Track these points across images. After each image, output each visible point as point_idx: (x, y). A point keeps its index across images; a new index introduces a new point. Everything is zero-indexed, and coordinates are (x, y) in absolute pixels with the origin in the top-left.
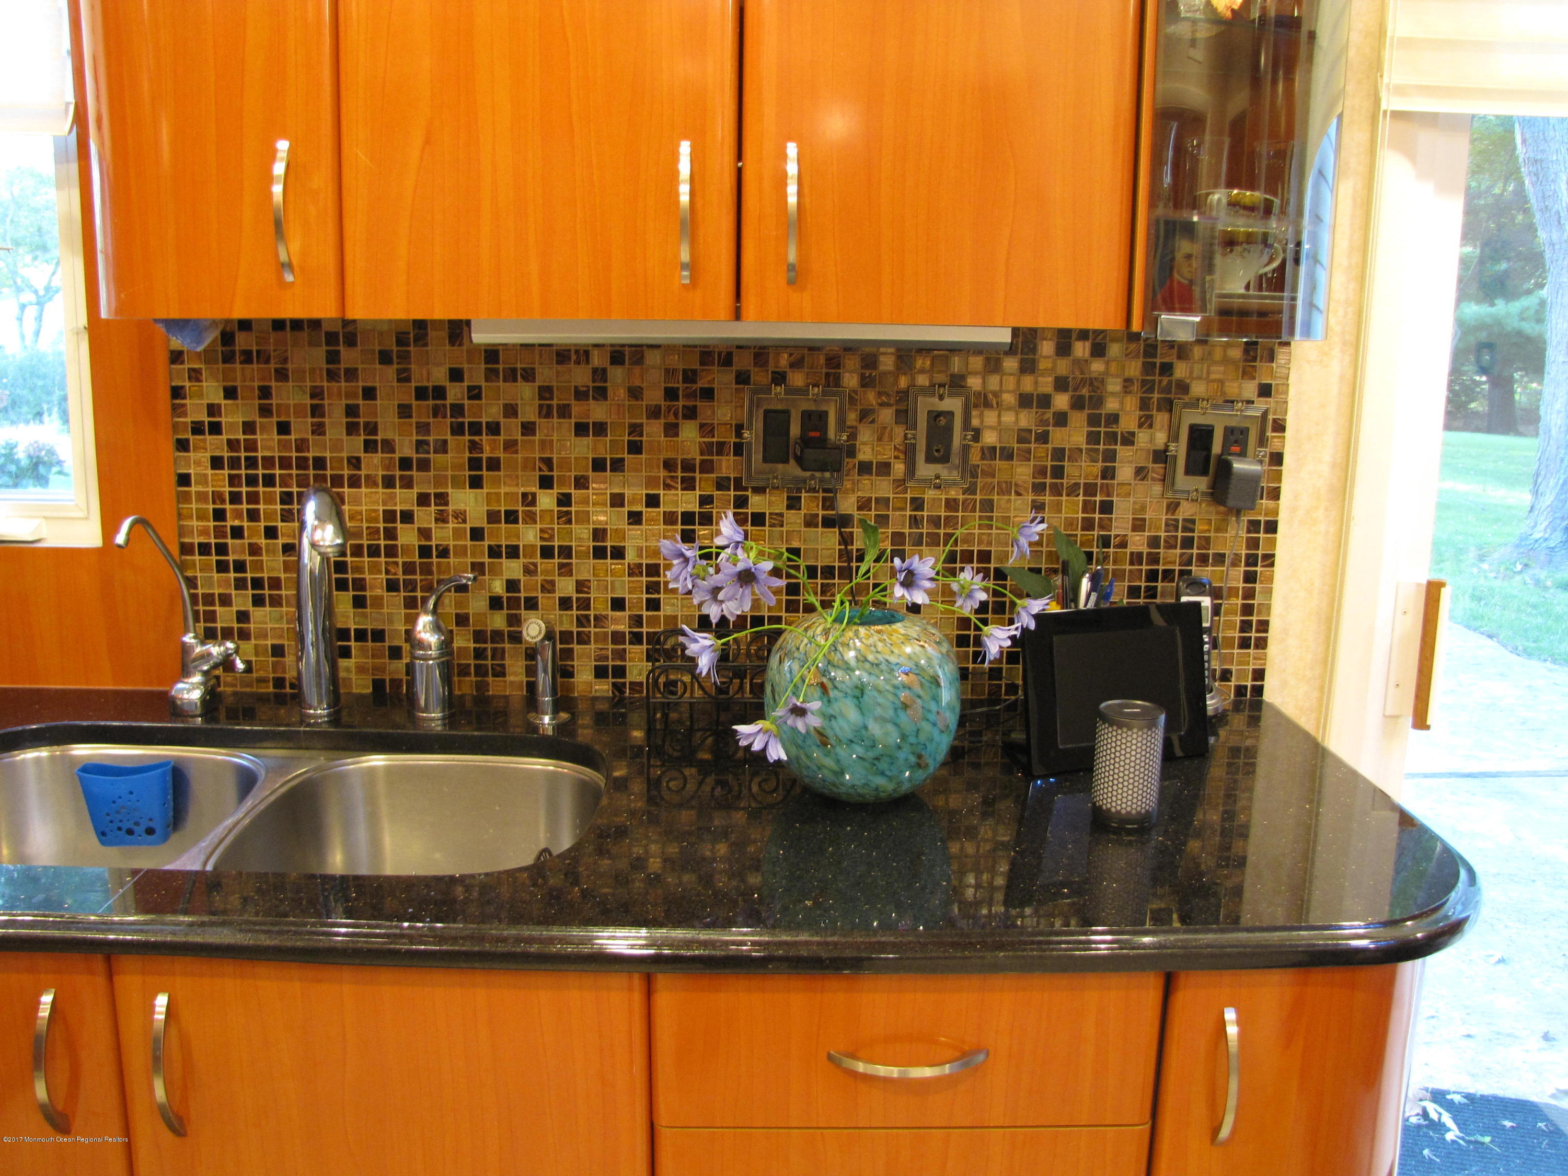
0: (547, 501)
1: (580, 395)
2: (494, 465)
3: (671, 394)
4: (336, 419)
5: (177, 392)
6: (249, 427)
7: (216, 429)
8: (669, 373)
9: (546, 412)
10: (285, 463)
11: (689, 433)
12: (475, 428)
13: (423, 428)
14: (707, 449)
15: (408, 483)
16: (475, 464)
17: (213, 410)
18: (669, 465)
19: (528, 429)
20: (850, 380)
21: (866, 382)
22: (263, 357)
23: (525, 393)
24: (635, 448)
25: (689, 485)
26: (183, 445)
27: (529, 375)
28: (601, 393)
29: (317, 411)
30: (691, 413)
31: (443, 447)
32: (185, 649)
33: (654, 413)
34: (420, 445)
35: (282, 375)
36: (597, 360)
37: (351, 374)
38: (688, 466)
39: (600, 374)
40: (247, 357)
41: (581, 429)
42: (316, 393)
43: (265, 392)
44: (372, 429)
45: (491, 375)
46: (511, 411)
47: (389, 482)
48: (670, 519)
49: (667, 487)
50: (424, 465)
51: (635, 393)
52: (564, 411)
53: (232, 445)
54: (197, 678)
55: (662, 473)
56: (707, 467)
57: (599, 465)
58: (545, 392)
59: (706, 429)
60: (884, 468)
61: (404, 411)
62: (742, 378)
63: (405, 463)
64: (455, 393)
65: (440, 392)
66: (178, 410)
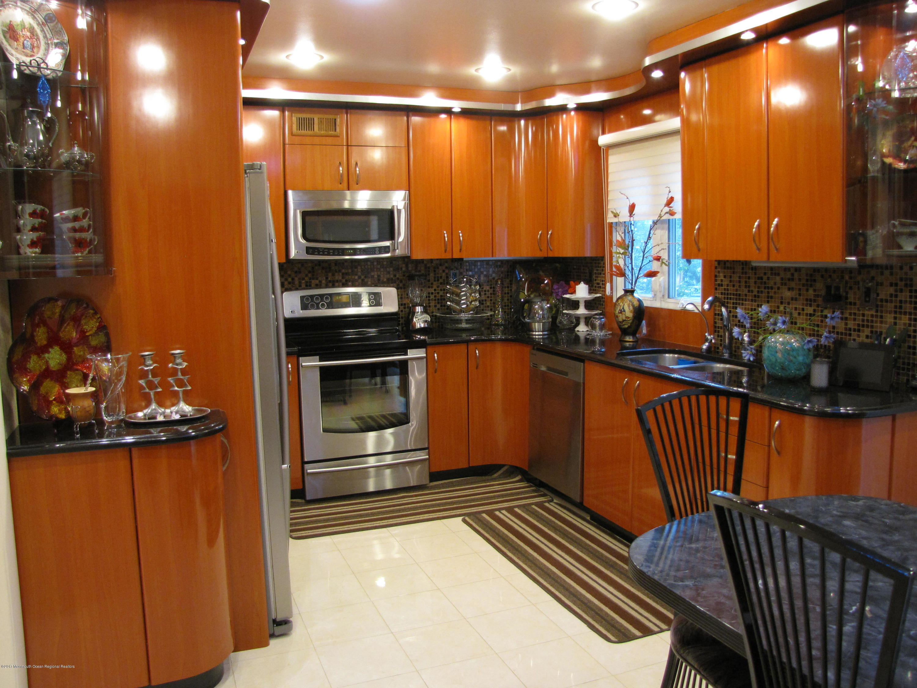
0: (782, 308)
1: (789, 280)
2: (772, 297)
3: (807, 280)
4: (743, 284)
5: (716, 276)
6: (728, 285)
7: (722, 285)
8: (807, 275)
9: (782, 284)
10: (733, 294)
11: (811, 292)
12: (768, 288)
13: (759, 287)
14: (815, 296)
15: (755, 301)
16: (768, 297)
17: (722, 281)
18: (807, 300)
19: (778, 288)
20: (847, 277)
21: (851, 278)
22: (731, 268)
23: (778, 279)
24: (800, 295)
25: (811, 306)
26: (716, 289)
27: (779, 274)
28: (793, 280)
29: (740, 282)
30: (811, 286)
31: (762, 292)
32: (706, 336)
33: (803, 285)
34: (758, 292)
35: (734, 273)
36: (792, 271)
37: (746, 273)
38: (811, 300)
39: (793, 275)
40: (728, 268)
41: (789, 289)
42: (740, 277)
43: (731, 277)
44: (749, 287)
45: (772, 274)
46: (775, 283)
47: (752, 301)
48: (807, 314)
49: (806, 306)
50: (758, 297)
51: (800, 280)
52: (785, 284)
53: (725, 289)
54: (707, 344)
55: (805, 302)
56: (815, 301)
57: (792, 299)
58: (782, 279)
59: (815, 290)
60: (855, 304)
61: (755, 283)
62: (822, 276)
63: (755, 296)
64: (765, 278)
65: (762, 278)
66: (716, 280)
